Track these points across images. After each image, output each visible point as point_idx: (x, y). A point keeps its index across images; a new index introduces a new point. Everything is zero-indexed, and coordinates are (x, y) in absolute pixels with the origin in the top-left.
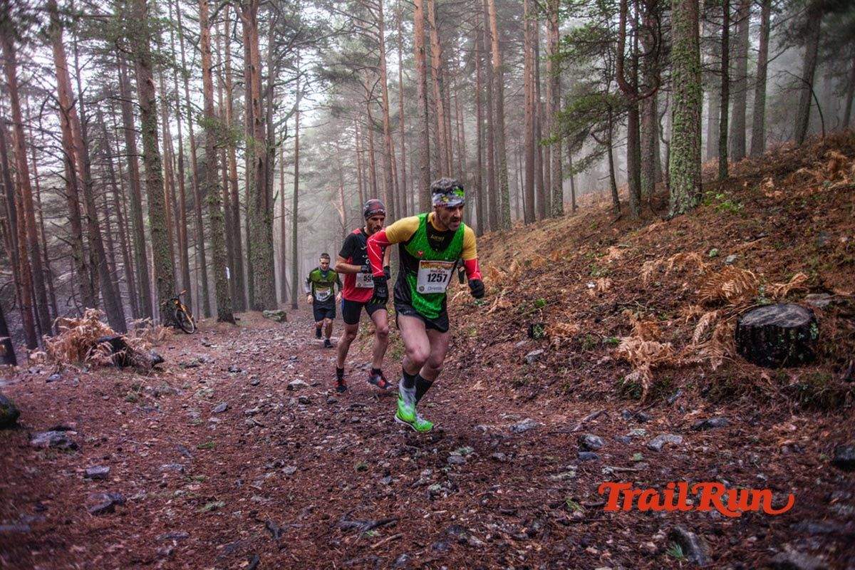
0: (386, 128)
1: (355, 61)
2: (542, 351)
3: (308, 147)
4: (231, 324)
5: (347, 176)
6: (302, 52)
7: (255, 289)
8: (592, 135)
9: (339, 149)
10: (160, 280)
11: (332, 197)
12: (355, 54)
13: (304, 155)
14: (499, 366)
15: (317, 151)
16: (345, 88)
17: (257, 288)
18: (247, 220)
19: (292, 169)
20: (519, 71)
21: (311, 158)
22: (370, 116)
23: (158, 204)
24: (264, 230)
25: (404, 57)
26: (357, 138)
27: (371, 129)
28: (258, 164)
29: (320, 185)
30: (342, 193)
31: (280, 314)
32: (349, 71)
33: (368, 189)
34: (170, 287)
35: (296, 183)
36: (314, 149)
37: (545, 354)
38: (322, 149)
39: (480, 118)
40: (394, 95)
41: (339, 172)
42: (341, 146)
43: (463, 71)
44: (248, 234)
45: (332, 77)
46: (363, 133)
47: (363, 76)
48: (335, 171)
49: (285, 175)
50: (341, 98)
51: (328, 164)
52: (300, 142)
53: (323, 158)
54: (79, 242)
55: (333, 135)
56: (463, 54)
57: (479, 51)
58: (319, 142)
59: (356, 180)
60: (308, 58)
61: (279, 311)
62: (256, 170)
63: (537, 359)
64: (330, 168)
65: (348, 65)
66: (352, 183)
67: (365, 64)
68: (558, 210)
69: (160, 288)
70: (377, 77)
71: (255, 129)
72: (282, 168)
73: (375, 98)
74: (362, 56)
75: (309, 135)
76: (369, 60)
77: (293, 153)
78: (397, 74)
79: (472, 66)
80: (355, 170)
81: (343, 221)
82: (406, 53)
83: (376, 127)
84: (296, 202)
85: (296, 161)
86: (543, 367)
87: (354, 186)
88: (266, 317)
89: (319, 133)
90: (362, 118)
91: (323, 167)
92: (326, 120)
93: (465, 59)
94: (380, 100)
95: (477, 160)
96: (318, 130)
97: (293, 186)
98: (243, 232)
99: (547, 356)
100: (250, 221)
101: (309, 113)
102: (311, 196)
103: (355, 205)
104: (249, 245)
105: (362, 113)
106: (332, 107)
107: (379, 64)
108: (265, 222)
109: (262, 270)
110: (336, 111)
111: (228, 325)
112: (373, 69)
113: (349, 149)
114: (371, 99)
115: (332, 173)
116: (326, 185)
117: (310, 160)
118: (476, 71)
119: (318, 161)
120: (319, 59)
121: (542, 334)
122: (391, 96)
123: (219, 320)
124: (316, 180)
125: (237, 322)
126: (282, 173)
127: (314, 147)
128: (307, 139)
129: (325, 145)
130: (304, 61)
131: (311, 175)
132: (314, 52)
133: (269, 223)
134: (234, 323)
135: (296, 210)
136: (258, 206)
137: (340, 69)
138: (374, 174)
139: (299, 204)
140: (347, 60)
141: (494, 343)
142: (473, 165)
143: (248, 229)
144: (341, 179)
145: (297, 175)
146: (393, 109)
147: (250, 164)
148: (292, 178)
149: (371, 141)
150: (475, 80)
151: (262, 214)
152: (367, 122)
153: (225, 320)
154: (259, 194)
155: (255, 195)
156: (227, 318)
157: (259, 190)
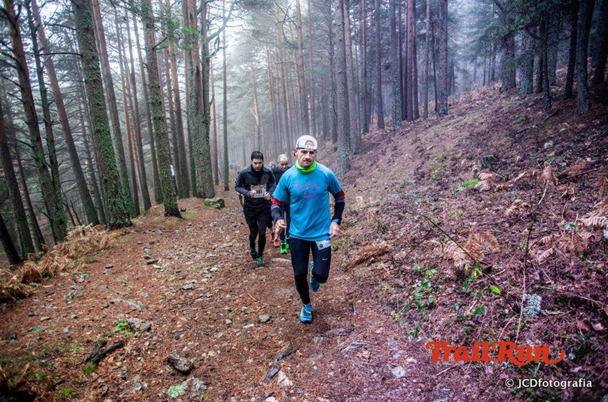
3: (231, 67)
4: (177, 218)
7: (197, 180)
9: (253, 68)
10: (106, 181)
11: (251, 104)
13: (230, 73)
15: (238, 71)
17: (199, 179)
18: (188, 122)
21: (234, 75)
23: (98, 104)
24: (203, 129)
28: (195, 72)
29: (240, 96)
30: (257, 102)
31: (219, 201)
34: (116, 187)
35: (225, 94)
36: (234, 69)
38: (241, 69)
41: (254, 86)
44: (189, 133)
48: (251, 85)
49: (215, 88)
51: (246, 80)
52: (227, 62)
53: (242, 76)
54: (38, 144)
58: (238, 64)
59: (267, 92)
61: (218, 199)
62: (194, 77)
64: (247, 83)
68: (443, 110)
69: (106, 188)
72: (213, 83)
75: (233, 57)
80: (267, 84)
81: (257, 122)
84: (225, 108)
85: (224, 77)
88: (208, 205)
89: (240, 56)
91: (243, 82)
96: (239, 53)
97: (222, 97)
98: (185, 132)
100: (191, 122)
102: (234, 105)
104: (190, 143)
108: (203, 122)
109: (202, 164)
111: (174, 220)
113: (261, 69)
115: (249, 87)
116: (245, 96)
117: (233, 77)
119: (239, 78)
123: (166, 215)
124: (238, 92)
125: (183, 214)
127: (235, 67)
128: (231, 60)
131: (235, 88)
133: (206, 123)
134: (181, 217)
135: (225, 114)
136: (197, 109)
139: (228, 110)
143: (189, 129)
144: (255, 91)
145: (225, 88)
147: (189, 72)
148: (221, 91)
151: (200, 116)
153: (172, 215)
154: (197, 98)
155: (193, 100)
156: (173, 212)
157: (198, 95)
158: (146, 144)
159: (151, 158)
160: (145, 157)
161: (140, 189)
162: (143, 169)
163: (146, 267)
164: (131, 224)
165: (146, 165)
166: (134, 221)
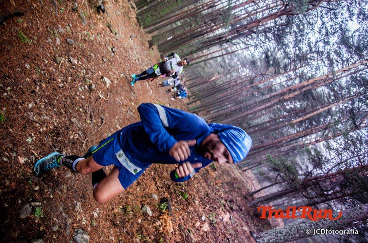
0: (253, 85)
1: (276, 63)
2: (151, 215)
3: (235, 56)
4: (149, 46)
5: (229, 76)
6: (273, 42)
8: (278, 175)
9: (238, 69)
11: (219, 73)
12: (279, 63)
13: (231, 56)
14: (138, 190)
15: (235, 61)
16: (264, 64)
19: (224, 52)
20: (293, 131)
21: (232, 59)
22: (255, 77)
25: (284, 83)
26: (245, 75)
27: (250, 79)
28: (221, 37)
29: (222, 66)
30: (221, 76)
32: (271, 62)
33: (226, 86)
35: (219, 56)
36: (236, 59)
37: (149, 218)
38: (236, 63)
39: (269, 122)
40: (267, 84)
41: (229, 72)
42: (240, 70)
43: (286, 109)
45: (267, 57)
46: (248, 77)
47: (271, 69)
49: (221, 51)
50: (259, 63)
51: (231, 67)
52: (236, 53)
53: (233, 64)
55: (244, 65)
56: (292, 106)
57: (296, 112)
58: (239, 60)
59: (228, 80)
60: (272, 45)
62: (218, 37)
63: (145, 214)
64: (230, 68)
65: (274, 62)
66: (227, 79)
67: (276, 68)
70: (273, 75)
71: (235, 31)
72: (224, 49)
73: (264, 77)
74: (279, 66)
75: (240, 56)
76: (278, 69)
77: (231, 51)
78: (276, 82)
79: (289, 111)
80: (232, 78)
81: (210, 80)
82: (286, 84)
83: (252, 81)
84: (211, 59)
85: (228, 53)
86: (140, 221)
87: (226, 80)
89: (242, 59)
90: (254, 74)
91: (229, 65)
92: (249, 60)
93: (291, 108)
94: (264, 79)
95: (252, 125)
96: (243, 58)
97: (218, 55)
99: (148, 220)
101: (249, 52)
102: (216, 65)
103: (218, 83)
105: (256, 73)
106: (254, 61)
107: (278, 74)
108: (198, 48)
110: (253, 63)
111: (147, 45)
112: (275, 73)
113: (239, 73)
114: (263, 75)
115: (228, 69)
116: (223, 69)
117: (230, 59)
118: (287, 114)
119: (231, 63)
120: (272, 49)
121: (163, 209)
122: (266, 83)
123: (149, 41)
124: (223, 64)
125: (151, 49)
126: (221, 50)
127: (237, 59)
128: (238, 55)
129: (239, 63)
130: (269, 44)
131: (225, 62)
132: (274, 46)
134: (150, 48)
135: (208, 59)
136: (204, 43)
137: (271, 58)
138: (233, 86)
140: (276, 60)
141: (154, 179)
142: (249, 124)
144: (227, 74)
145: (223, 55)
146: (261, 86)
147: (220, 35)
148: (221, 54)
149: (246, 81)
150: (283, 115)
151: (201, 45)
152: (253, 77)
153: (150, 43)
154: (208, 41)
155: (207, 40)
156: (151, 44)
157: (210, 41)
158: (181, 23)
159: (173, 27)
160: (174, 24)
161: (156, 26)
162: (167, 25)
163: (129, 36)
164: (140, 26)
165: (169, 26)
166: (142, 27)
